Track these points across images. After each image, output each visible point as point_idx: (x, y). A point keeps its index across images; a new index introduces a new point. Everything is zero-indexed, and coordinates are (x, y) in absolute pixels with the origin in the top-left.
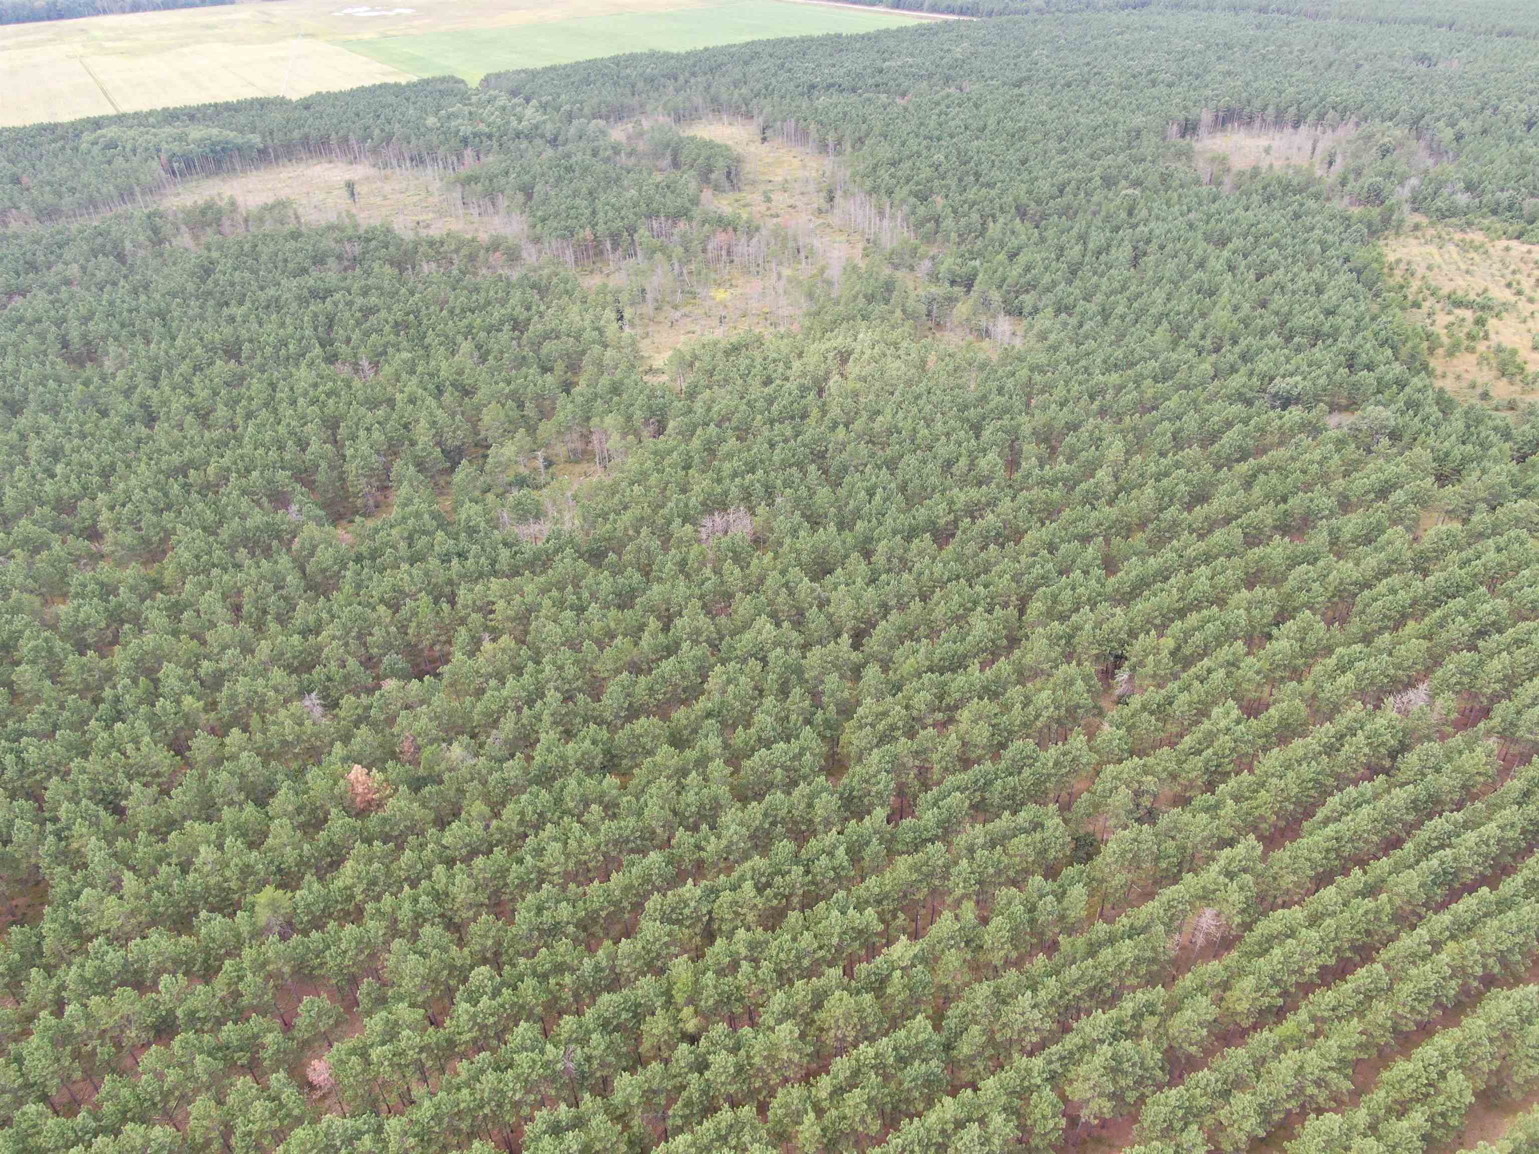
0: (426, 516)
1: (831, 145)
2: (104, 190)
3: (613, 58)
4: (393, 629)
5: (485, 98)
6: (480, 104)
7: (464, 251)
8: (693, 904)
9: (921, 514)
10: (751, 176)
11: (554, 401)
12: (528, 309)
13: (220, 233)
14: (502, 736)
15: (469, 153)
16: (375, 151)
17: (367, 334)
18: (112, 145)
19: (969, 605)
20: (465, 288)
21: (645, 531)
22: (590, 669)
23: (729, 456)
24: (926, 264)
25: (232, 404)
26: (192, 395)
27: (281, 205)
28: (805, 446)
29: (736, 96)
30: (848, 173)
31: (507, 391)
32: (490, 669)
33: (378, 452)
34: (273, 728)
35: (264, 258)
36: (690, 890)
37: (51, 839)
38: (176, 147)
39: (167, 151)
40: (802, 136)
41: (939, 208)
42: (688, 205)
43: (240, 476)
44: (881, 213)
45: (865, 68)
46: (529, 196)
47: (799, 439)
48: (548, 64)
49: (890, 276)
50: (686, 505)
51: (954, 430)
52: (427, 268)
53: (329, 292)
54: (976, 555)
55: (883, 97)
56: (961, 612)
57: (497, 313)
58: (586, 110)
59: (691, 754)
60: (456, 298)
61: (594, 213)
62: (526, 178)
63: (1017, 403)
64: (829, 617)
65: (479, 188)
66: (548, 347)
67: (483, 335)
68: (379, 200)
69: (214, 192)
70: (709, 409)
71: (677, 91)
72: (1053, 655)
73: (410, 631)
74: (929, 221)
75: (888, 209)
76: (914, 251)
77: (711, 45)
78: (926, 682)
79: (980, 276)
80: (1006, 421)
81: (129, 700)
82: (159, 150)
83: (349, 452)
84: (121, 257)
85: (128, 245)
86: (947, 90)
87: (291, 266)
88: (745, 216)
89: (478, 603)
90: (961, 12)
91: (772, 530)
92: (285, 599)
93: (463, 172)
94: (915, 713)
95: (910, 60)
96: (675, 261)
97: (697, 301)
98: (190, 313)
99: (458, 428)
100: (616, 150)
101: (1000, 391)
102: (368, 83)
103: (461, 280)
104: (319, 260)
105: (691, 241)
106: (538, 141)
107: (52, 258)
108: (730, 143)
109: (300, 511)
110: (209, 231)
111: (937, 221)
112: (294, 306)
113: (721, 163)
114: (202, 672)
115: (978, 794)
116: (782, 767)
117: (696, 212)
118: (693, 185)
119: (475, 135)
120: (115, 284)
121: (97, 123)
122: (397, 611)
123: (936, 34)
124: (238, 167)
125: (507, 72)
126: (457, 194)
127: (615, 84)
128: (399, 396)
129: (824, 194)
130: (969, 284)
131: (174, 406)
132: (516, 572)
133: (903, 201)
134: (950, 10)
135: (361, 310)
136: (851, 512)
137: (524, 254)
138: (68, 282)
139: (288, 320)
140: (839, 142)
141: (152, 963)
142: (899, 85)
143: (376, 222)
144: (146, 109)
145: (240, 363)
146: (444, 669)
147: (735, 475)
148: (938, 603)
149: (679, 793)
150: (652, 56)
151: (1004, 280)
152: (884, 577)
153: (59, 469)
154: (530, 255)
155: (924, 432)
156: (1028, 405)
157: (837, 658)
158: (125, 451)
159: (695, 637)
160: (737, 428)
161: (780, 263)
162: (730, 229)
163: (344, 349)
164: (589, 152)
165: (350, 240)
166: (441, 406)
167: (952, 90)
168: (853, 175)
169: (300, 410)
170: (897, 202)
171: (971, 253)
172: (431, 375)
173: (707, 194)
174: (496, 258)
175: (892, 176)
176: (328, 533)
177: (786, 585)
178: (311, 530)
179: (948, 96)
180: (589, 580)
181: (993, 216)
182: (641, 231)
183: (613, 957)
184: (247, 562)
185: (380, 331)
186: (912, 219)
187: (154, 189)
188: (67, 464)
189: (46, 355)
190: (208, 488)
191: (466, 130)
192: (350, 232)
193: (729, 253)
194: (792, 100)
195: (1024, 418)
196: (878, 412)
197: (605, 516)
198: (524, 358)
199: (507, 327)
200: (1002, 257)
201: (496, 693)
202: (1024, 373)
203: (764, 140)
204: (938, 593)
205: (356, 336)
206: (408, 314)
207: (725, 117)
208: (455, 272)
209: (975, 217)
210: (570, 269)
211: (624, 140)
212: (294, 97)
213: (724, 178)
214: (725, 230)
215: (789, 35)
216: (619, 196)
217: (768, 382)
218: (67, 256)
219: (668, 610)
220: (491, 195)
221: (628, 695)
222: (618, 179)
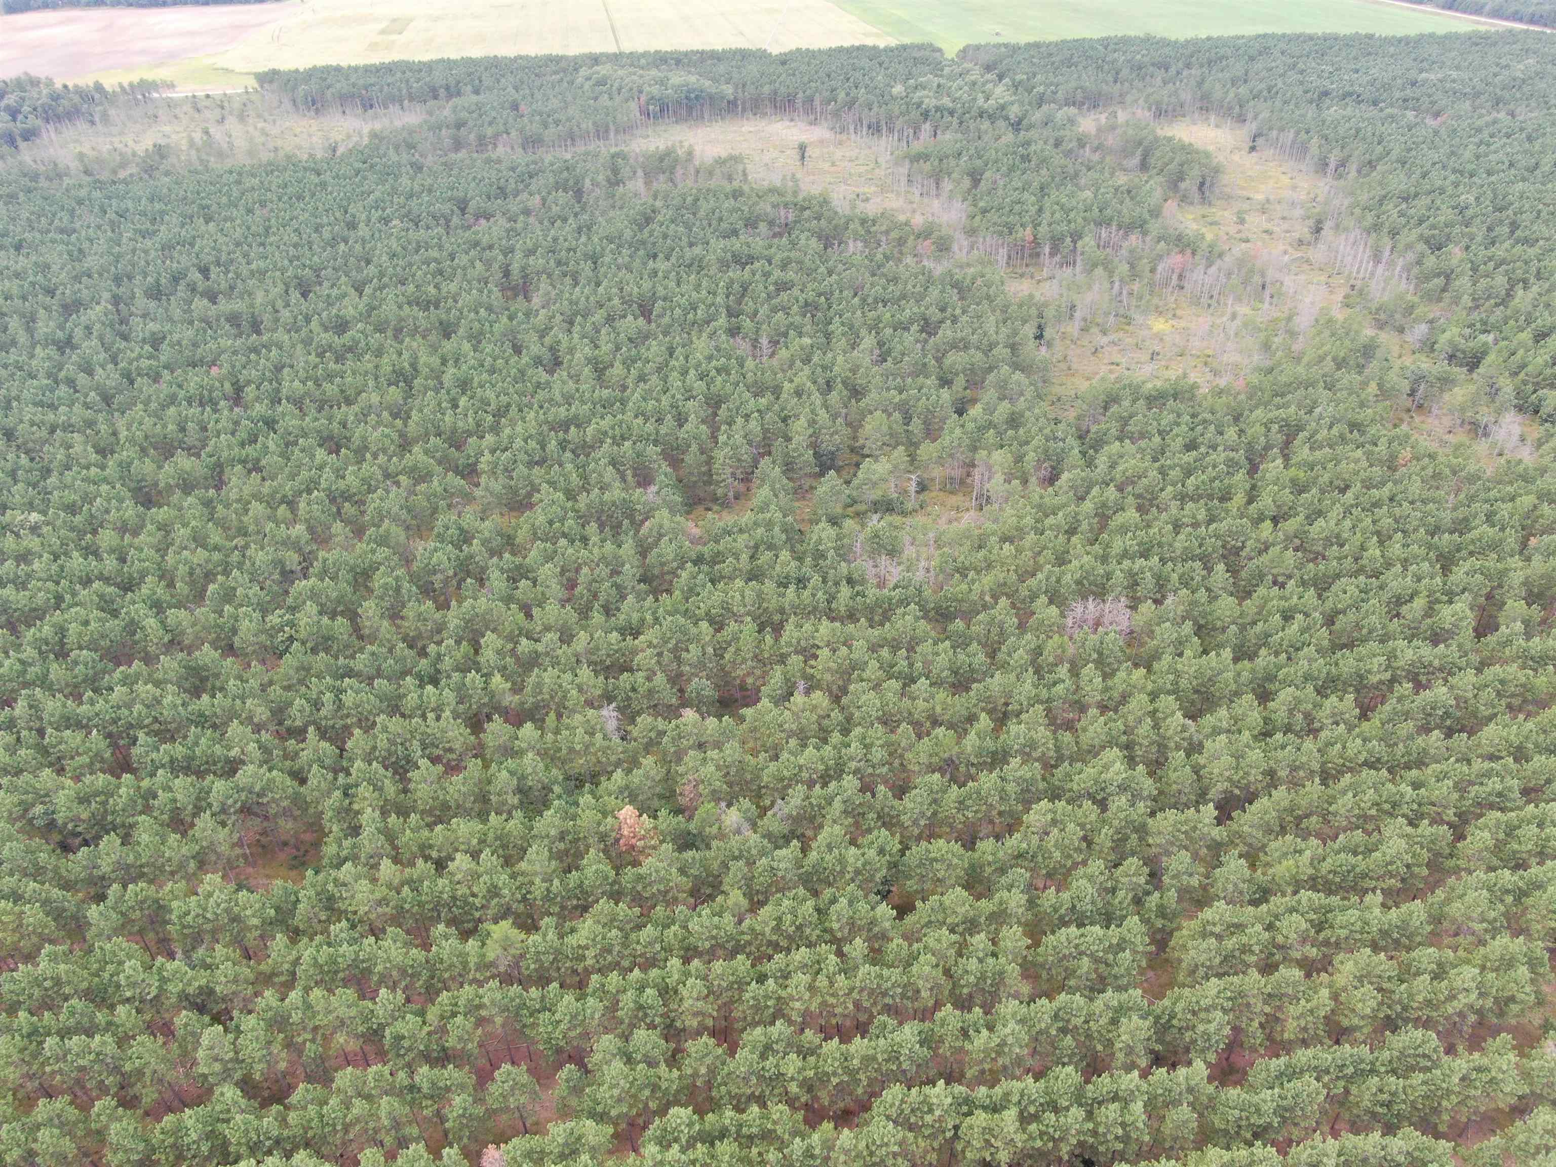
0: (777, 529)
1: (1332, 166)
2: (584, 126)
3: (1103, 39)
4: (710, 650)
5: (958, 70)
6: (950, 78)
7: (894, 235)
8: (938, 1113)
9: (1347, 662)
10: (1227, 190)
11: (943, 420)
12: (943, 310)
13: (672, 180)
14: (786, 810)
15: (927, 127)
16: (836, 114)
17: (774, 310)
18: (602, 82)
19: (1387, 806)
20: (885, 275)
21: (1003, 602)
22: (901, 756)
23: (1123, 530)
24: (1422, 329)
25: (628, 363)
26: (597, 347)
27: (735, 159)
28: (1217, 537)
29: (1231, 95)
30: (1346, 203)
31: (897, 400)
32: (794, 727)
33: (750, 443)
34: (565, 733)
35: (702, 213)
36: (939, 1093)
37: (337, 794)
38: (655, 90)
39: (649, 93)
40: (1300, 150)
41: (1454, 262)
42: (1147, 216)
43: (614, 443)
44: (1377, 258)
45: (1394, 79)
46: (976, 182)
47: (1214, 526)
48: (1031, 39)
49: (1372, 339)
50: (1058, 581)
51: (1416, 557)
52: (854, 248)
53: (751, 259)
54: (1410, 737)
55: (1410, 115)
56: (1373, 812)
57: (910, 310)
58: (1060, 95)
59: (986, 906)
60: (873, 285)
61: (1040, 210)
62: (979, 163)
63: (1511, 539)
64: (1197, 769)
65: (927, 167)
66: (954, 359)
67: (888, 331)
68: (826, 166)
69: (679, 138)
70: (1113, 466)
71: (1165, 83)
72: (1493, 914)
73: (727, 656)
74: (1438, 275)
75: (1387, 253)
76: (1410, 309)
77: (1215, 34)
78: (1304, 901)
79: (1491, 358)
80: (1491, 562)
81: (447, 664)
82: (641, 92)
83: (722, 438)
84: (579, 193)
85: (587, 182)
86: (1495, 114)
87: (724, 225)
88: (1209, 237)
89: (803, 643)
90: (1532, 21)
91: (1151, 634)
92: (618, 587)
93: (917, 147)
94: (1280, 939)
95: (1454, 74)
96: (1116, 279)
97: (1130, 328)
98: (620, 260)
99: (836, 432)
100: (1081, 144)
101: (1489, 518)
102: (846, 44)
103: (883, 265)
104: (751, 223)
105: (1140, 258)
106: (1001, 123)
107: (521, 186)
108: (1211, 148)
109: (658, 493)
110: (662, 177)
111: (1448, 277)
112: (713, 270)
113: (1195, 172)
114: (520, 649)
115: (1342, 1083)
116: (1092, 955)
117: (1154, 227)
118: (1158, 194)
119: (937, 109)
120: (565, 220)
121: (595, 60)
122: (718, 630)
123: (1495, 44)
124: (706, 116)
125: (988, 44)
126: (904, 170)
127: (1099, 68)
128: (787, 385)
129: (1311, 222)
130: (1473, 362)
131: (578, 355)
132: (852, 616)
133: (1409, 247)
134: (1516, 17)
135: (776, 283)
136: (1257, 637)
137: (955, 247)
138: (527, 212)
139: (704, 283)
140: (1343, 164)
141: (379, 968)
142: (1433, 103)
143: (815, 190)
144: (641, 50)
145: (649, 322)
146: (748, 712)
147: (1125, 555)
148: (1344, 792)
149: (960, 954)
150: (1148, 41)
151: (1523, 366)
152: (1279, 736)
153: (463, 401)
154: (960, 248)
155: (1374, 551)
156: (1524, 544)
157: (1195, 828)
158: (522, 394)
159: (1027, 752)
160: (1138, 496)
161: (1239, 299)
162: (1189, 252)
163: (747, 323)
164: (1051, 141)
165: (786, 205)
166: (826, 406)
167: (1502, 115)
168: (1352, 206)
169: (688, 382)
170: (1400, 246)
171: (1484, 323)
172: (824, 368)
173: (1171, 207)
174: (926, 246)
175: (1401, 214)
176: (678, 523)
177: (1153, 713)
178: (663, 517)
179: (1495, 122)
180: (925, 648)
181: (1525, 281)
182: (1087, 239)
183: (829, 1146)
184: (594, 539)
185: (786, 310)
186: (1416, 270)
187: (627, 129)
188: (472, 398)
189: (486, 283)
190: (584, 449)
191: (930, 102)
192: (789, 198)
193: (1181, 277)
194: (1297, 105)
195: (1515, 562)
196: (1320, 513)
197: (962, 571)
198: (925, 365)
199: (915, 327)
200: (1526, 336)
201: (792, 758)
202: (1527, 501)
203: (1253, 149)
204: (1347, 778)
205: (763, 311)
206: (819, 295)
207: (1213, 118)
208: (879, 257)
209: (1500, 280)
210: (1000, 270)
211: (1093, 131)
212: (775, 50)
213: (1195, 188)
214: (1182, 252)
215: (1309, 31)
216: (1071, 195)
217: (1191, 446)
218: (533, 188)
219: (1007, 704)
220: (937, 177)
221: (935, 801)
222: (1076, 175)
